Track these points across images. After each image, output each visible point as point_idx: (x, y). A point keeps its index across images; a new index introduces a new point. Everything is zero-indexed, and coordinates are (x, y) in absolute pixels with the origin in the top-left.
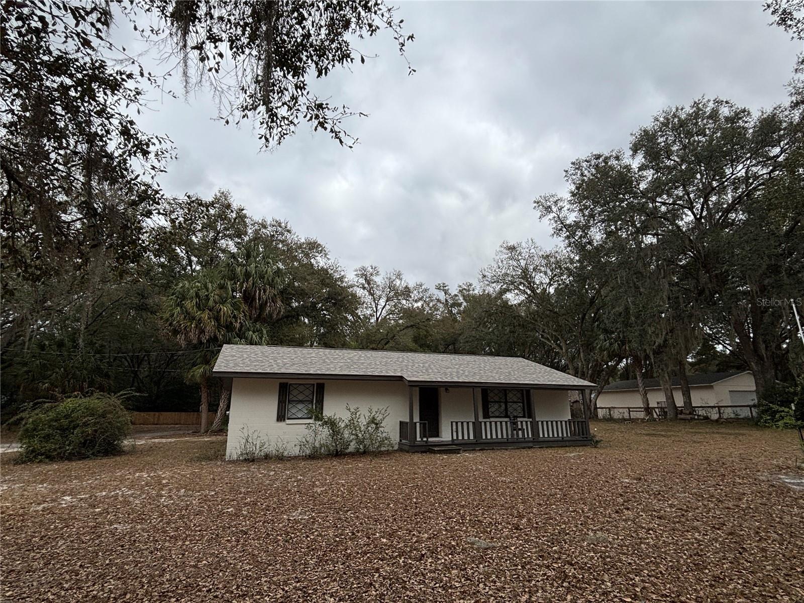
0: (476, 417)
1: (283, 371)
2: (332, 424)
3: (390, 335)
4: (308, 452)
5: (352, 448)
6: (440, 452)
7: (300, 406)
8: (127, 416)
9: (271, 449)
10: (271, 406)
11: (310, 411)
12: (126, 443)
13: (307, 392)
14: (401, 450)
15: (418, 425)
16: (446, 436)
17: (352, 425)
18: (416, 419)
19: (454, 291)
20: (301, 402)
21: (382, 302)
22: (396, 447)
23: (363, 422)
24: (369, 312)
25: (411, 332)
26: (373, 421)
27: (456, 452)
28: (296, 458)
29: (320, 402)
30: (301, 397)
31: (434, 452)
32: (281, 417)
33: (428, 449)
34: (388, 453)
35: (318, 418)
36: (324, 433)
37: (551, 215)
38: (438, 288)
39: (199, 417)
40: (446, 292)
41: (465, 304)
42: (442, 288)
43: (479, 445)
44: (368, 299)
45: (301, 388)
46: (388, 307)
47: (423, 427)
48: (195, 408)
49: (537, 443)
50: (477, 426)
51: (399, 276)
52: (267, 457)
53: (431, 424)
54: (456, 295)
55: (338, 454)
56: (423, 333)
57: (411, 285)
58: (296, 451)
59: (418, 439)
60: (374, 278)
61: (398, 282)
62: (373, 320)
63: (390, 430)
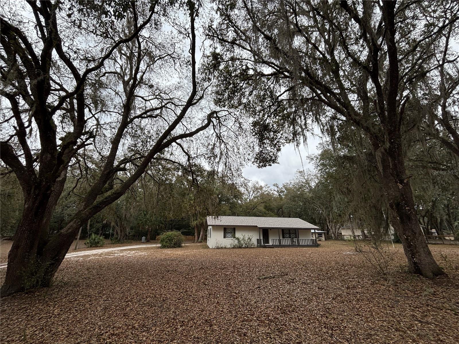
0: (279, 238)
1: (224, 224)
2: (238, 239)
3: (255, 206)
4: (232, 247)
5: (244, 246)
6: (268, 247)
7: (229, 234)
8: (183, 237)
9: (223, 246)
10: (222, 234)
11: (232, 235)
12: (183, 245)
13: (231, 230)
14: (257, 247)
15: (262, 240)
16: (271, 244)
17: (243, 239)
18: (262, 238)
19: (281, 186)
20: (229, 233)
21: (251, 193)
22: (256, 246)
23: (246, 239)
24: (247, 197)
25: (263, 205)
26: (249, 238)
27: (273, 248)
28: (229, 248)
29: (235, 233)
30: (229, 232)
31: (266, 248)
32: (225, 237)
33: (265, 247)
34: (254, 248)
35: (234, 237)
36: (236, 241)
37: (313, 162)
38: (274, 185)
39: (195, 237)
40: (277, 187)
41: (286, 191)
42: (276, 185)
43: (280, 246)
44: (246, 192)
45: (229, 229)
46: (254, 195)
47: (263, 240)
48: (193, 234)
49: (299, 246)
50: (280, 241)
51: (257, 183)
52: (222, 248)
53: (266, 240)
54: (282, 188)
55: (240, 247)
56: (268, 205)
57: (263, 185)
58: (229, 246)
59: (262, 243)
60: (248, 184)
61: (257, 185)
62: (248, 200)
63: (254, 241)
